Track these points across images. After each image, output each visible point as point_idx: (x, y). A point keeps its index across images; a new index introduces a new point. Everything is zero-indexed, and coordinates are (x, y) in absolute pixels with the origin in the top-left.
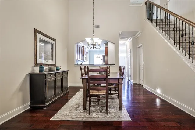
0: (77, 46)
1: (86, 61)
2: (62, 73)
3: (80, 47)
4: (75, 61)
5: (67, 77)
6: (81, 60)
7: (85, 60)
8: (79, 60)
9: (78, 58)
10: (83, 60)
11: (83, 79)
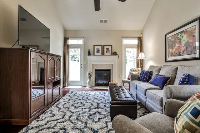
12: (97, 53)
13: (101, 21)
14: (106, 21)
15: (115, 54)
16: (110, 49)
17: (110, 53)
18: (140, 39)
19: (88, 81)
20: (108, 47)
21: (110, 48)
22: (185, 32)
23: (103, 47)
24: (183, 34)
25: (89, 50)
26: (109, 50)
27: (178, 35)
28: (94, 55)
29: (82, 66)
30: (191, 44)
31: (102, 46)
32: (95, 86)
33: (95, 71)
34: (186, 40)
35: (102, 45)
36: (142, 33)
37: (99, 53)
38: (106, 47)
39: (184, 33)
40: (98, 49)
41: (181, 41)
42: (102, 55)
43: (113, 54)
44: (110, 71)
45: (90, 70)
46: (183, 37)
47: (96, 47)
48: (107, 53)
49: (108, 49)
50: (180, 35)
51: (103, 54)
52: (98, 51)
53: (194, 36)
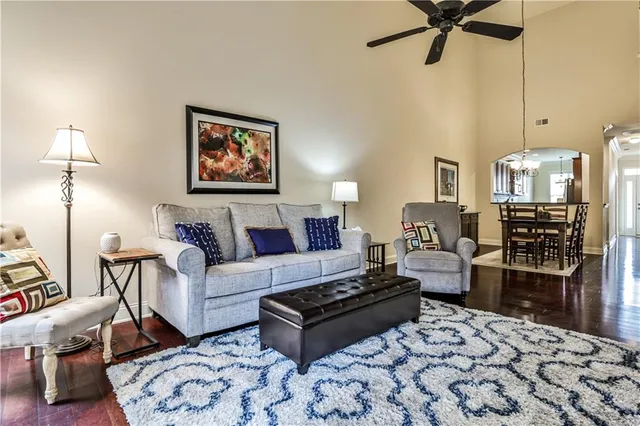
0: (497, 164)
1: (521, 194)
2: (470, 215)
3: (502, 166)
4: (492, 195)
5: (477, 224)
6: (505, 192)
7: (516, 192)
8: (500, 192)
9: (500, 189)
10: (512, 192)
11: (503, 221)
22: (252, 134)
24: (246, 136)
27: (235, 131)
30: (262, 162)
34: (253, 152)
39: (249, 136)
46: (246, 141)
50: (240, 136)
53: (266, 151)
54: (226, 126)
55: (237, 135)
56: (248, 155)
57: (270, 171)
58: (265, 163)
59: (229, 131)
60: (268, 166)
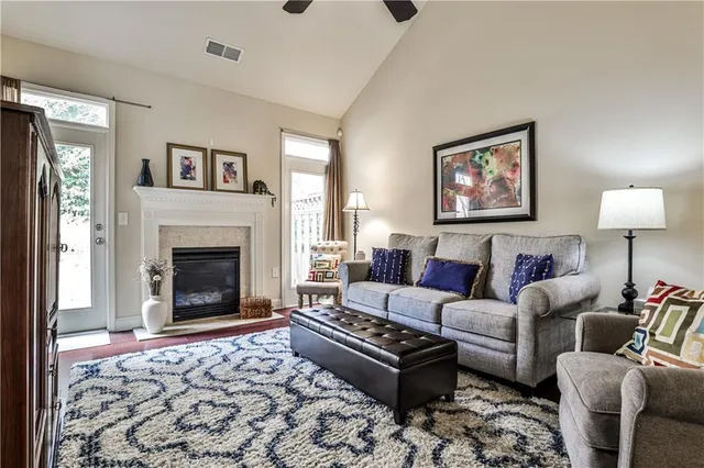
12: (185, 178)
13: (215, 48)
14: (234, 55)
15: (259, 187)
16: (239, 167)
17: (238, 184)
18: (335, 145)
19: (150, 302)
20: (229, 159)
21: (238, 163)
22: (495, 151)
23: (210, 156)
24: (488, 156)
25: (146, 162)
26: (235, 173)
27: (474, 155)
28: (168, 187)
29: (107, 233)
30: (508, 182)
31: (204, 150)
32: (174, 320)
33: (174, 254)
34: (496, 172)
35: (206, 149)
36: (340, 129)
37: (193, 179)
38: (220, 160)
39: (492, 154)
40: (187, 163)
41: (484, 173)
42: (205, 188)
43: (251, 188)
44: (238, 252)
45: (150, 251)
46: (487, 162)
47: (177, 154)
48: (226, 181)
49: (229, 166)
50: (480, 158)
51: (210, 185)
52: (187, 171)
53: (515, 165)
54: (465, 153)
55: (477, 158)
56: (489, 177)
57: (520, 190)
58: (513, 181)
59: (468, 157)
60: (517, 185)
